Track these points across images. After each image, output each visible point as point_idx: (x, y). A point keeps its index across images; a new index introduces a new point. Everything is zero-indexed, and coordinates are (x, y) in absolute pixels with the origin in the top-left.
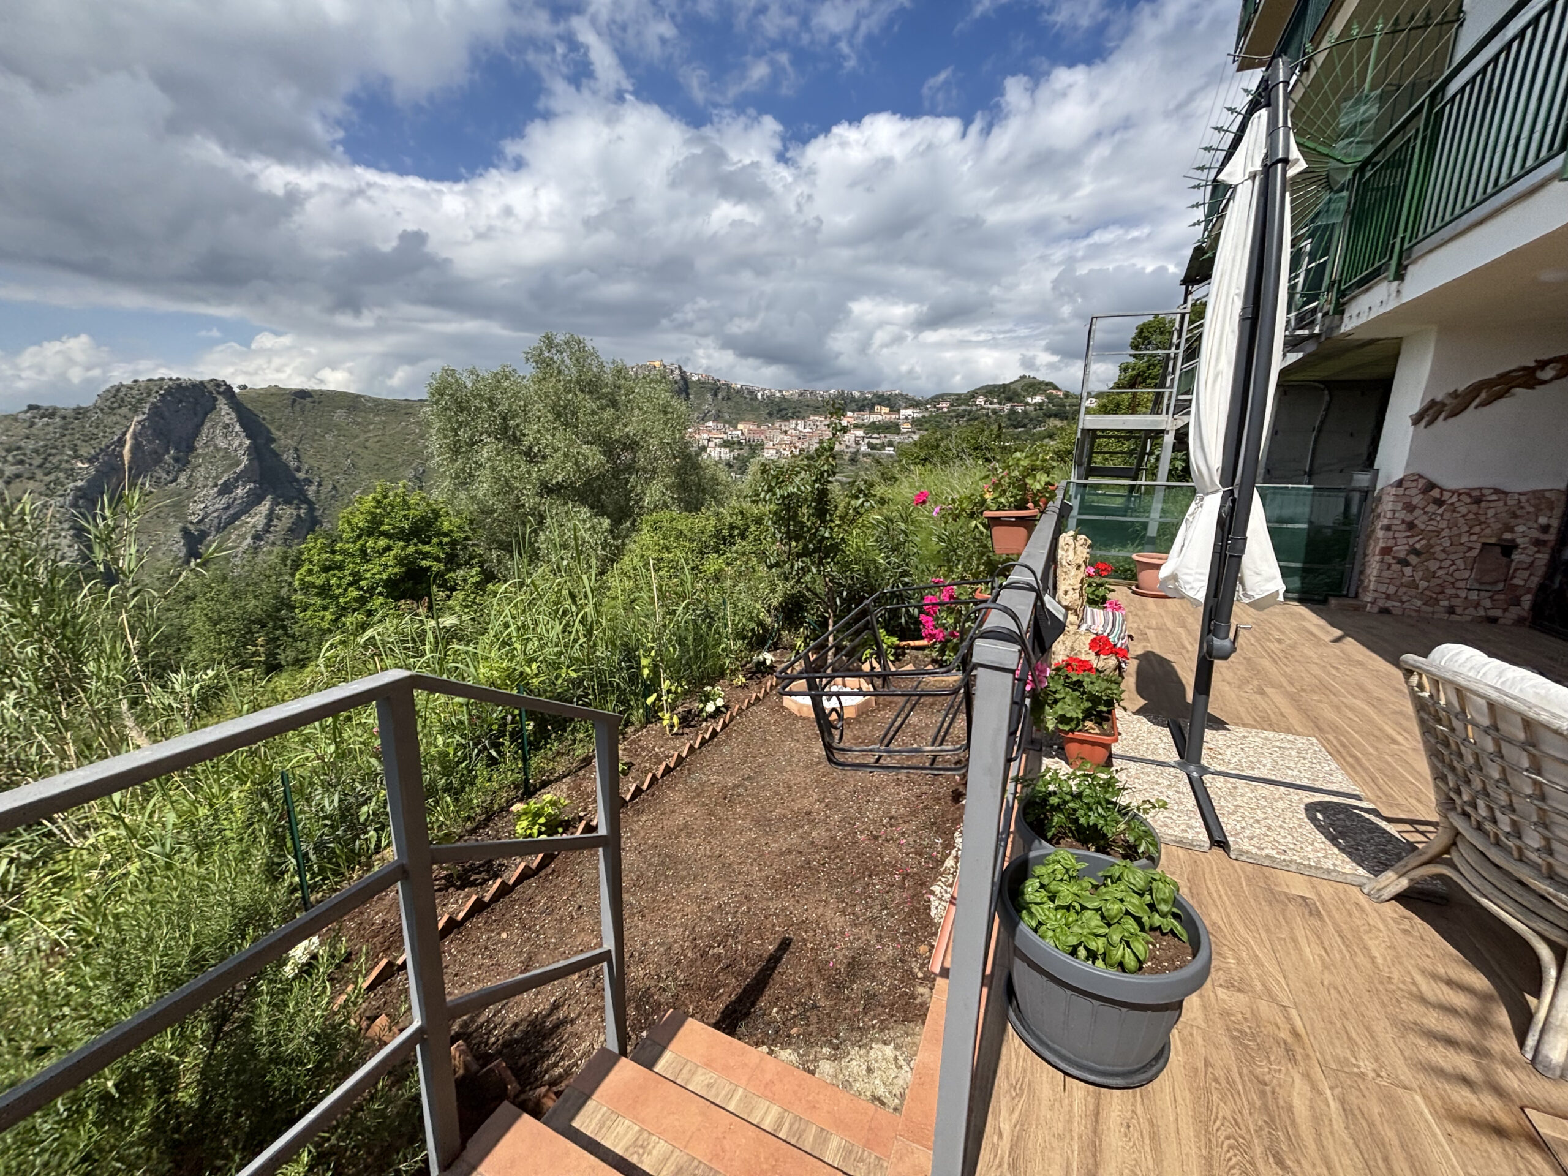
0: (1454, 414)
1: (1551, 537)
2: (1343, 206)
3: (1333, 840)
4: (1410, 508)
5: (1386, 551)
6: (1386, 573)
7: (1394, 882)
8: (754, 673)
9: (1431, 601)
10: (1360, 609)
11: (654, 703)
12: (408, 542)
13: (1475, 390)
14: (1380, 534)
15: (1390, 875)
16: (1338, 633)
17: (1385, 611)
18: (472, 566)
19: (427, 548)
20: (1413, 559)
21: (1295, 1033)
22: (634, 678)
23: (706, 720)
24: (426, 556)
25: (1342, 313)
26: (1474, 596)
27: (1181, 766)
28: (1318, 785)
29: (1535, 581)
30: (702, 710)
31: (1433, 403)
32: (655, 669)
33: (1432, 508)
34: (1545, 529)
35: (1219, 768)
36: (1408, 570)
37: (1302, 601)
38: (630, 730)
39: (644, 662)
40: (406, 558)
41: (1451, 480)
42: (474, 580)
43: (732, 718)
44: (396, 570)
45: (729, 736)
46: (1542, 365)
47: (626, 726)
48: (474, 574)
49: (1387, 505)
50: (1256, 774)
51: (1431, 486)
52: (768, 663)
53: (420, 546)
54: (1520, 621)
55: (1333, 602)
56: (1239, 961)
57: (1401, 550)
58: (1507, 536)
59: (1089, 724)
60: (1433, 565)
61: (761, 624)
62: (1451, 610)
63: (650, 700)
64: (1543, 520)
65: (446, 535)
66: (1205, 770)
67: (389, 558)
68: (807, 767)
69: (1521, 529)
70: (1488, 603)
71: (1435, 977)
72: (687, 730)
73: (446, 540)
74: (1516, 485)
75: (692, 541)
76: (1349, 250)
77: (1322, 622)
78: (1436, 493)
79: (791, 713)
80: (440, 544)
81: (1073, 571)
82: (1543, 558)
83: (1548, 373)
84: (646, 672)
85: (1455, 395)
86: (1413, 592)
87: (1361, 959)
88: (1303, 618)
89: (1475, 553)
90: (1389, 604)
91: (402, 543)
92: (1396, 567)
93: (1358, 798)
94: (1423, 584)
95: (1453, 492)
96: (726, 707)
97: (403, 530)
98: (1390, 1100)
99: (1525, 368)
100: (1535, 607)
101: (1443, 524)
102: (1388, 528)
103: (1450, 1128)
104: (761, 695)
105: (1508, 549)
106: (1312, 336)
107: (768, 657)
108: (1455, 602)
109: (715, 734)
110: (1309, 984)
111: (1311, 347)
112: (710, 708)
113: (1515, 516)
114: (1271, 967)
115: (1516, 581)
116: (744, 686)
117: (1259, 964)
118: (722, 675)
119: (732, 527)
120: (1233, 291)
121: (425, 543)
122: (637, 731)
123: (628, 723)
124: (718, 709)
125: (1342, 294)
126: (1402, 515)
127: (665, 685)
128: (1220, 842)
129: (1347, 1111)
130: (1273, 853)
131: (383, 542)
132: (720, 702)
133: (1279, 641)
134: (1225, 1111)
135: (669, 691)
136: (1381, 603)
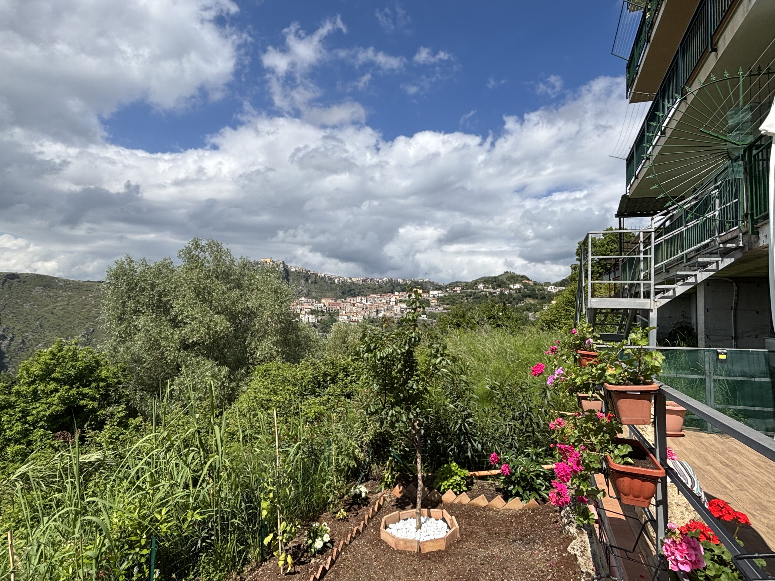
8: (351, 505)
11: (270, 543)
12: (72, 385)
18: (120, 404)
19: (86, 390)
22: (254, 517)
23: (314, 556)
24: (84, 396)
25: (758, 233)
30: (310, 546)
32: (272, 511)
38: (247, 569)
39: (265, 504)
40: (68, 398)
42: (120, 415)
43: (338, 554)
44: (59, 408)
45: (337, 574)
47: (243, 565)
48: (119, 411)
52: (363, 495)
53: (81, 389)
63: (267, 540)
65: (103, 380)
67: (55, 399)
72: (298, 568)
73: (102, 384)
79: (389, 547)
80: (97, 388)
84: (264, 513)
91: (67, 387)
96: (332, 542)
97: (69, 376)
104: (361, 528)
106: (738, 248)
107: (363, 489)
109: (324, 571)
111: (739, 255)
112: (319, 544)
116: (345, 519)
118: (325, 506)
121: (85, 386)
122: (253, 570)
123: (246, 561)
124: (325, 544)
125: (756, 222)
127: (282, 526)
131: (52, 386)
132: (327, 538)
135: (284, 532)
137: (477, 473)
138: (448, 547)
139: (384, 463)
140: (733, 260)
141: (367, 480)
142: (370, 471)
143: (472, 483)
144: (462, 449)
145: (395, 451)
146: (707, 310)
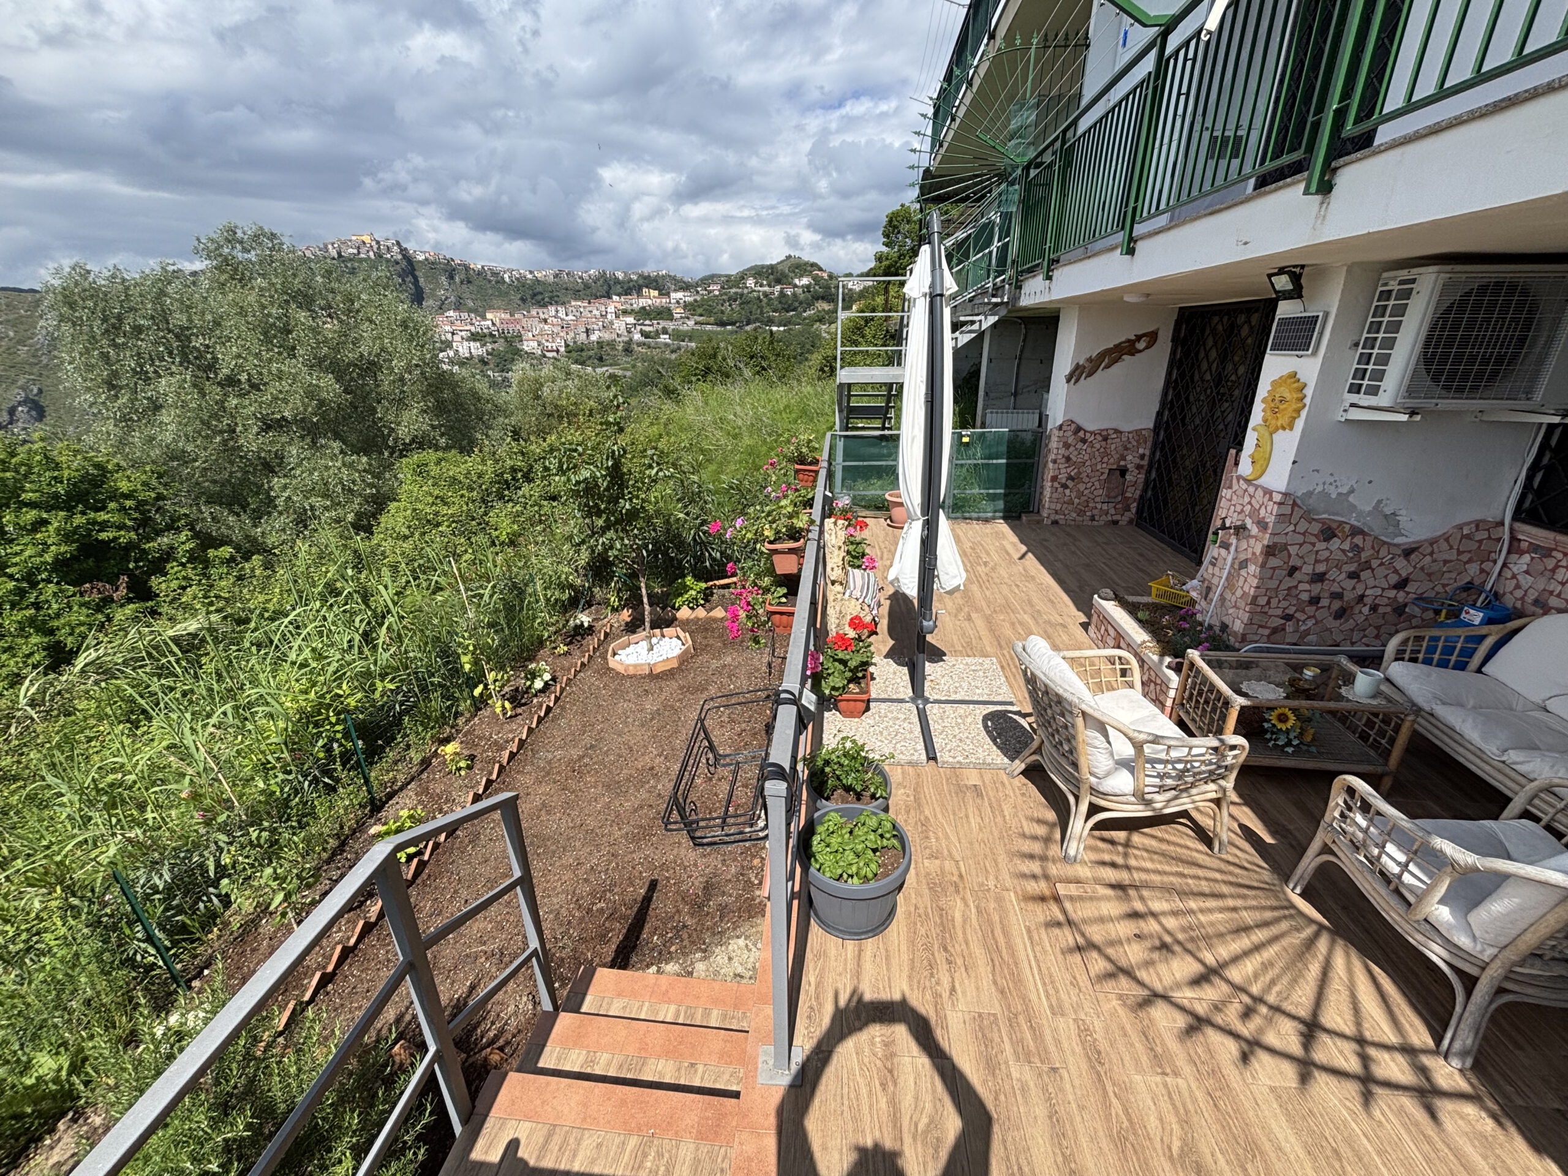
0: (1090, 375)
1: (1145, 462)
2: (1016, 197)
3: (994, 740)
4: (1067, 446)
5: (1054, 479)
6: (1055, 495)
7: (1019, 766)
8: (573, 636)
9: (1081, 513)
10: (1039, 522)
11: (481, 694)
12: (70, 509)
13: (1102, 356)
14: (1051, 465)
15: (1017, 762)
16: (1024, 548)
17: (1055, 522)
18: (178, 530)
19: (102, 516)
20: (1070, 484)
21: (961, 876)
22: (457, 671)
23: (536, 695)
24: (104, 526)
25: (1020, 288)
26: (1105, 507)
27: (913, 700)
28: (992, 699)
29: (1138, 492)
30: (530, 687)
31: (1078, 366)
32: (476, 662)
33: (1080, 445)
34: (1142, 457)
35: (936, 697)
36: (1067, 492)
37: (1005, 518)
38: (461, 721)
39: (465, 659)
40: (74, 532)
41: (1091, 425)
42: (187, 547)
43: (562, 690)
44: (63, 549)
45: (563, 708)
46: (1139, 338)
47: (456, 718)
48: (183, 542)
49: (1054, 444)
50: (958, 697)
51: (1079, 429)
52: (586, 625)
53: (92, 515)
54: (1130, 522)
55: (1024, 518)
56: (937, 839)
57: (1063, 478)
58: (1122, 463)
59: (851, 686)
60: (1082, 487)
61: (571, 586)
62: (1093, 518)
63: (477, 692)
64: (1141, 451)
65: (126, 496)
66: (927, 701)
67: (49, 534)
68: (643, 726)
69: (1129, 458)
70: (1112, 511)
71: (1032, 819)
72: (519, 710)
73: (128, 503)
74: (1126, 427)
75: (471, 489)
76: (1022, 237)
77: (1015, 539)
78: (1081, 434)
79: (618, 673)
80: (123, 509)
81: (836, 552)
82: (1142, 476)
83: (1141, 345)
84: (467, 667)
85: (1090, 360)
86: (1070, 507)
87: (999, 819)
88: (1004, 537)
89: (1105, 476)
90: (1057, 517)
91: (62, 514)
92: (1060, 490)
93: (1011, 704)
94: (1076, 501)
95: (1091, 433)
96: (554, 679)
97: (56, 496)
98: (999, 900)
99: (1129, 341)
100: (1140, 511)
101: (1087, 457)
102: (1055, 462)
103: (1023, 905)
104: (585, 660)
105: (1123, 472)
106: (1002, 303)
107: (584, 618)
108: (1095, 512)
109: (549, 709)
110: (971, 843)
111: (1003, 312)
112: (538, 684)
113: (1126, 449)
114: (954, 839)
115: (1128, 495)
116: (566, 654)
117: (947, 837)
118: (541, 643)
119: (514, 470)
120: (919, 379)
121: (97, 510)
122: (468, 721)
123: (457, 715)
124: (546, 683)
125: (1020, 273)
126: (1062, 451)
127: (491, 677)
128: (932, 757)
129: (979, 912)
130: (960, 759)
131: (31, 515)
132: (547, 677)
133: (985, 564)
134: (923, 931)
135: (495, 681)
136: (1053, 517)
137: (717, 583)
138: (681, 664)
139: (608, 584)
140: (997, 318)
141: (590, 606)
142: (592, 596)
143: (712, 594)
144: (700, 559)
145: (620, 570)
146: (990, 360)
